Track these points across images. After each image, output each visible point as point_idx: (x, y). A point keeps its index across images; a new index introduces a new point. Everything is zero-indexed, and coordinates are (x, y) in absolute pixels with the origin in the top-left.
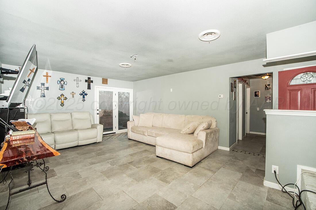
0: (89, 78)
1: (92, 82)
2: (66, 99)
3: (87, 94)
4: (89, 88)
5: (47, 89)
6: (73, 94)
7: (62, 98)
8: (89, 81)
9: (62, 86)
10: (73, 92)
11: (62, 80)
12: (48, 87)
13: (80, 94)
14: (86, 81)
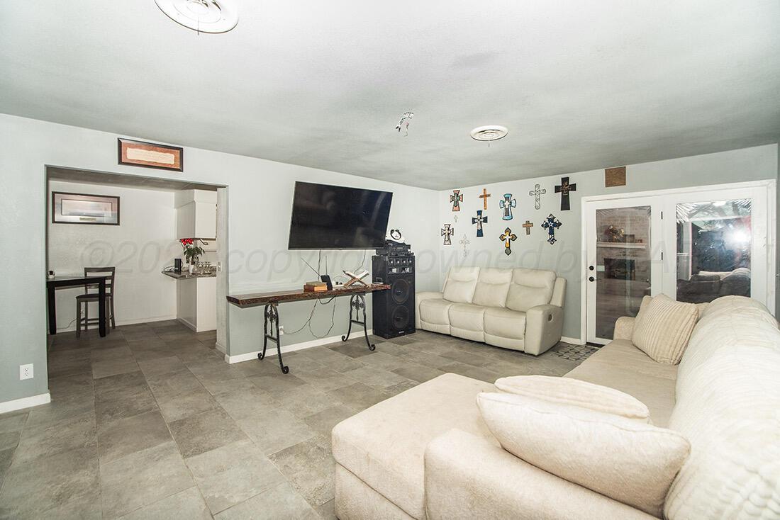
0: (565, 180)
1: (573, 187)
2: (514, 238)
3: (560, 224)
4: (565, 205)
5: (485, 220)
6: (528, 225)
7: (508, 237)
8: (565, 188)
9: (507, 213)
10: (528, 222)
11: (507, 199)
12: (486, 218)
13: (542, 226)
14: (557, 189)
